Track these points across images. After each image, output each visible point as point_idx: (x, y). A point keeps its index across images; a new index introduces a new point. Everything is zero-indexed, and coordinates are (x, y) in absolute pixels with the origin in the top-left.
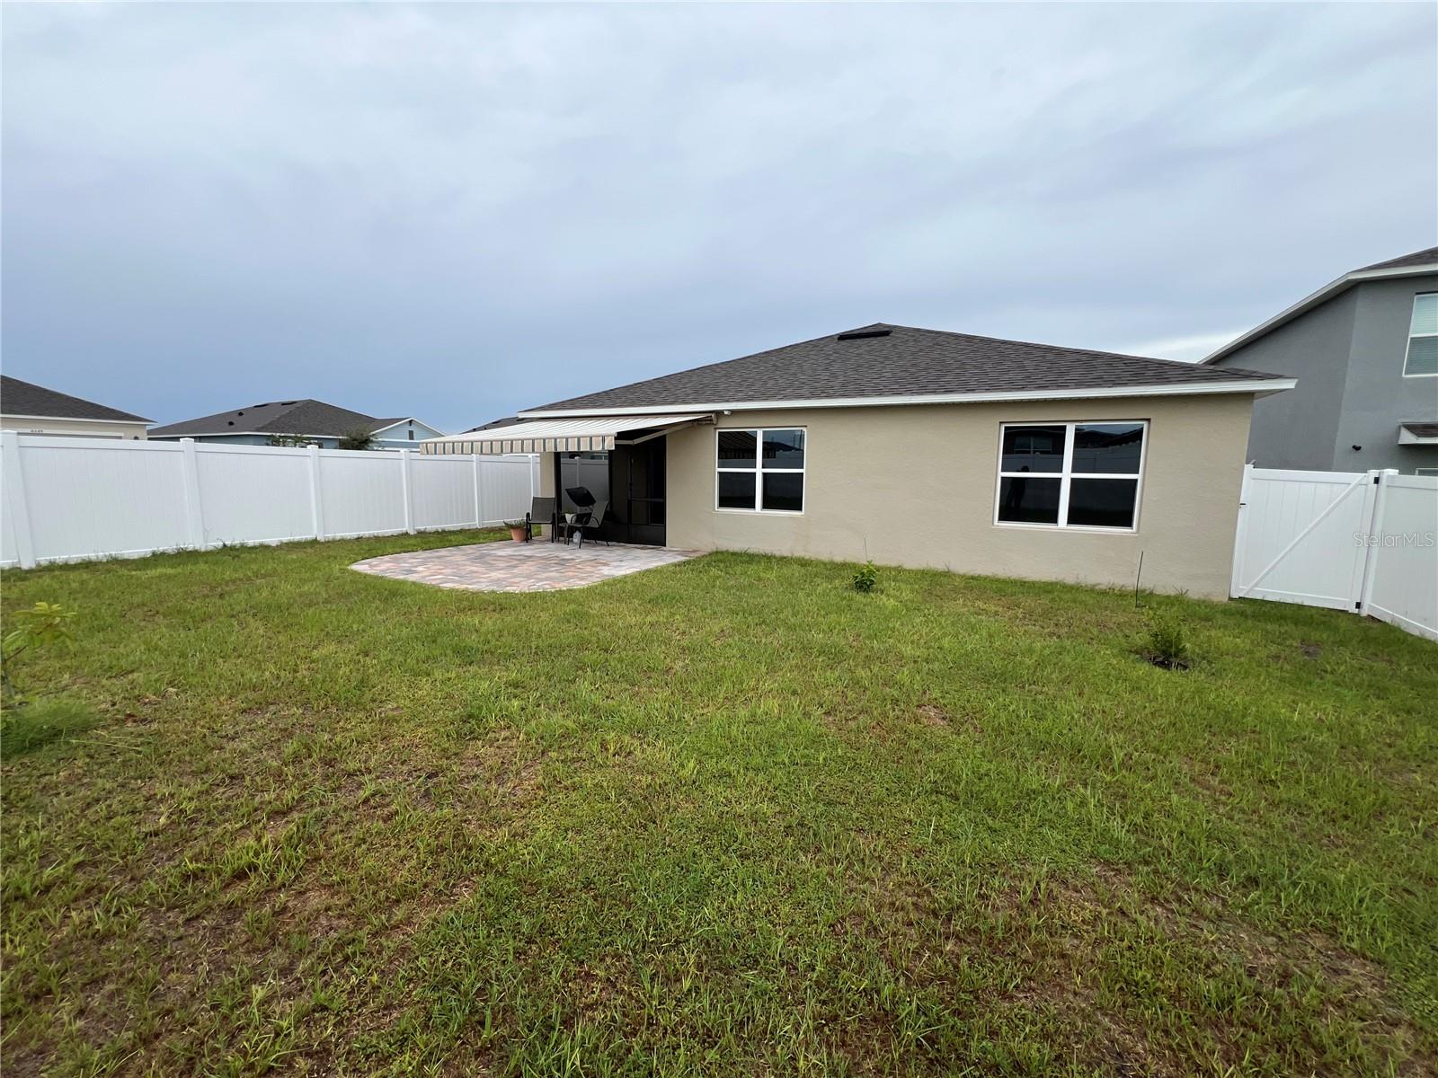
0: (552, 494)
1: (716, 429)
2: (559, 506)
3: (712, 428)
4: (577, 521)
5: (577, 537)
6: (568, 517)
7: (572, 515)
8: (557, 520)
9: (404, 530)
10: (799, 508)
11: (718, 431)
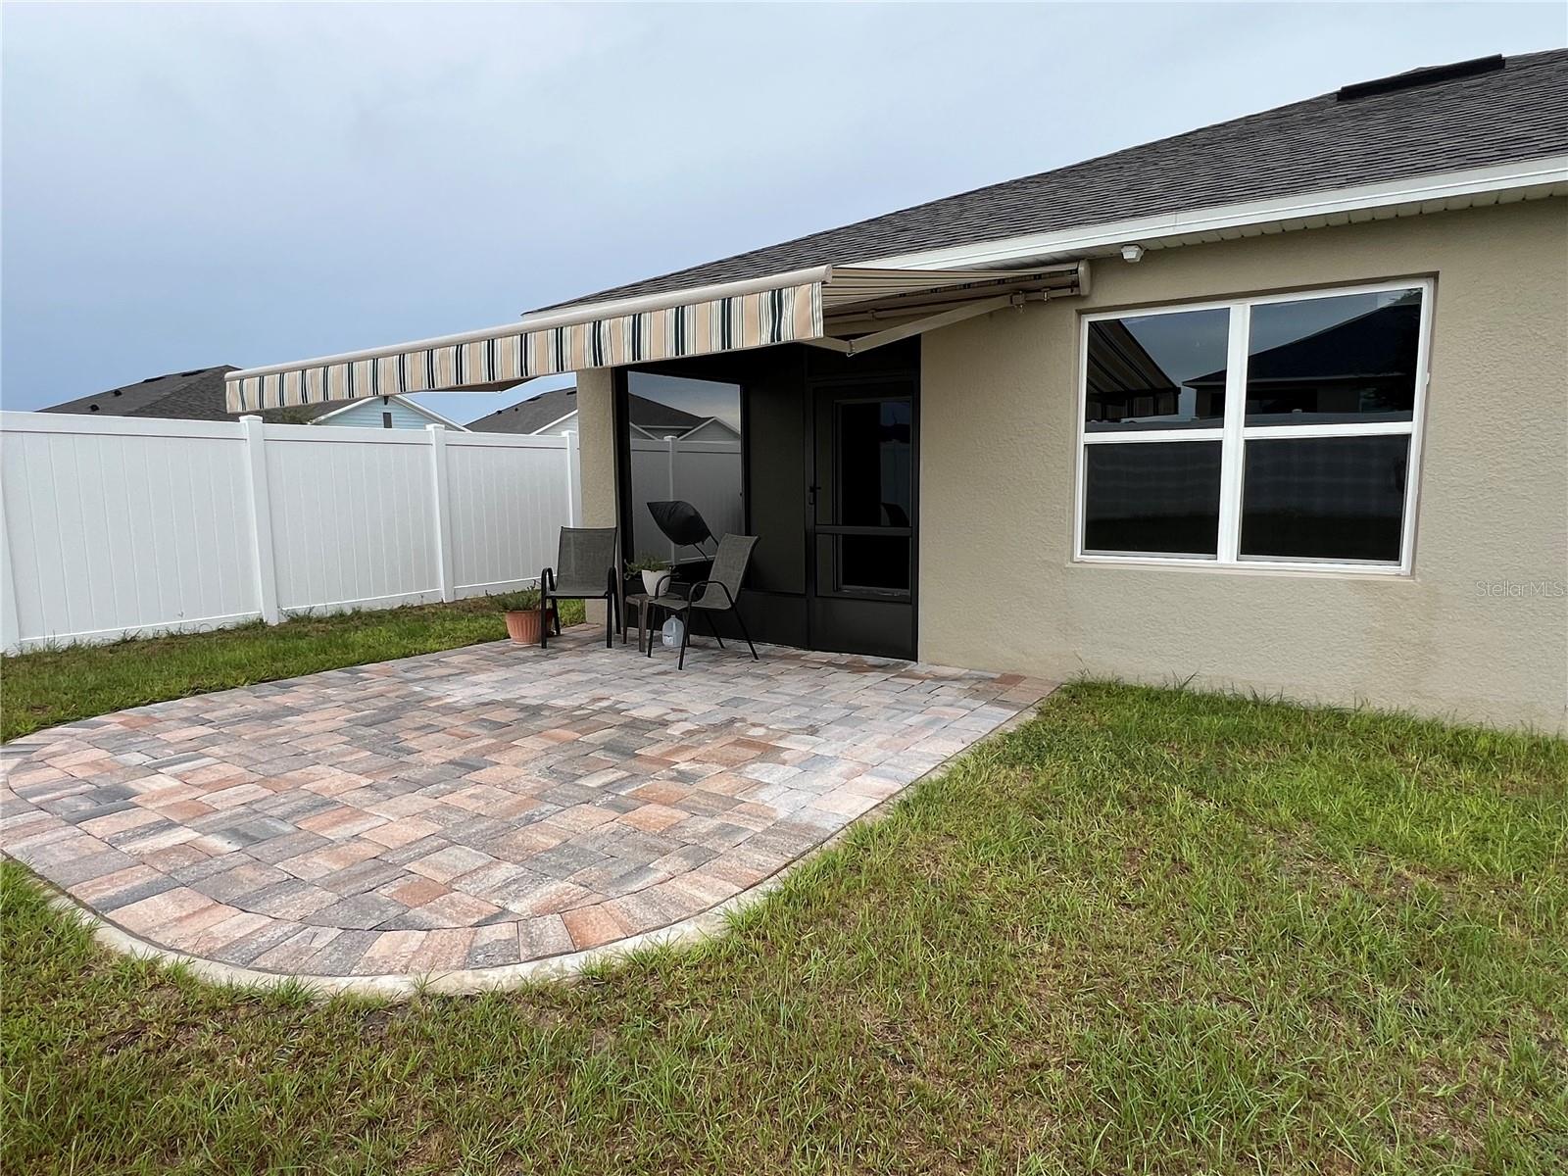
0: (608, 519)
1: (1081, 313)
2: (627, 552)
3: (1070, 311)
4: (671, 588)
5: (672, 632)
6: (650, 579)
7: (660, 574)
8: (622, 587)
9: (252, 615)
10: (1391, 553)
11: (1088, 319)
